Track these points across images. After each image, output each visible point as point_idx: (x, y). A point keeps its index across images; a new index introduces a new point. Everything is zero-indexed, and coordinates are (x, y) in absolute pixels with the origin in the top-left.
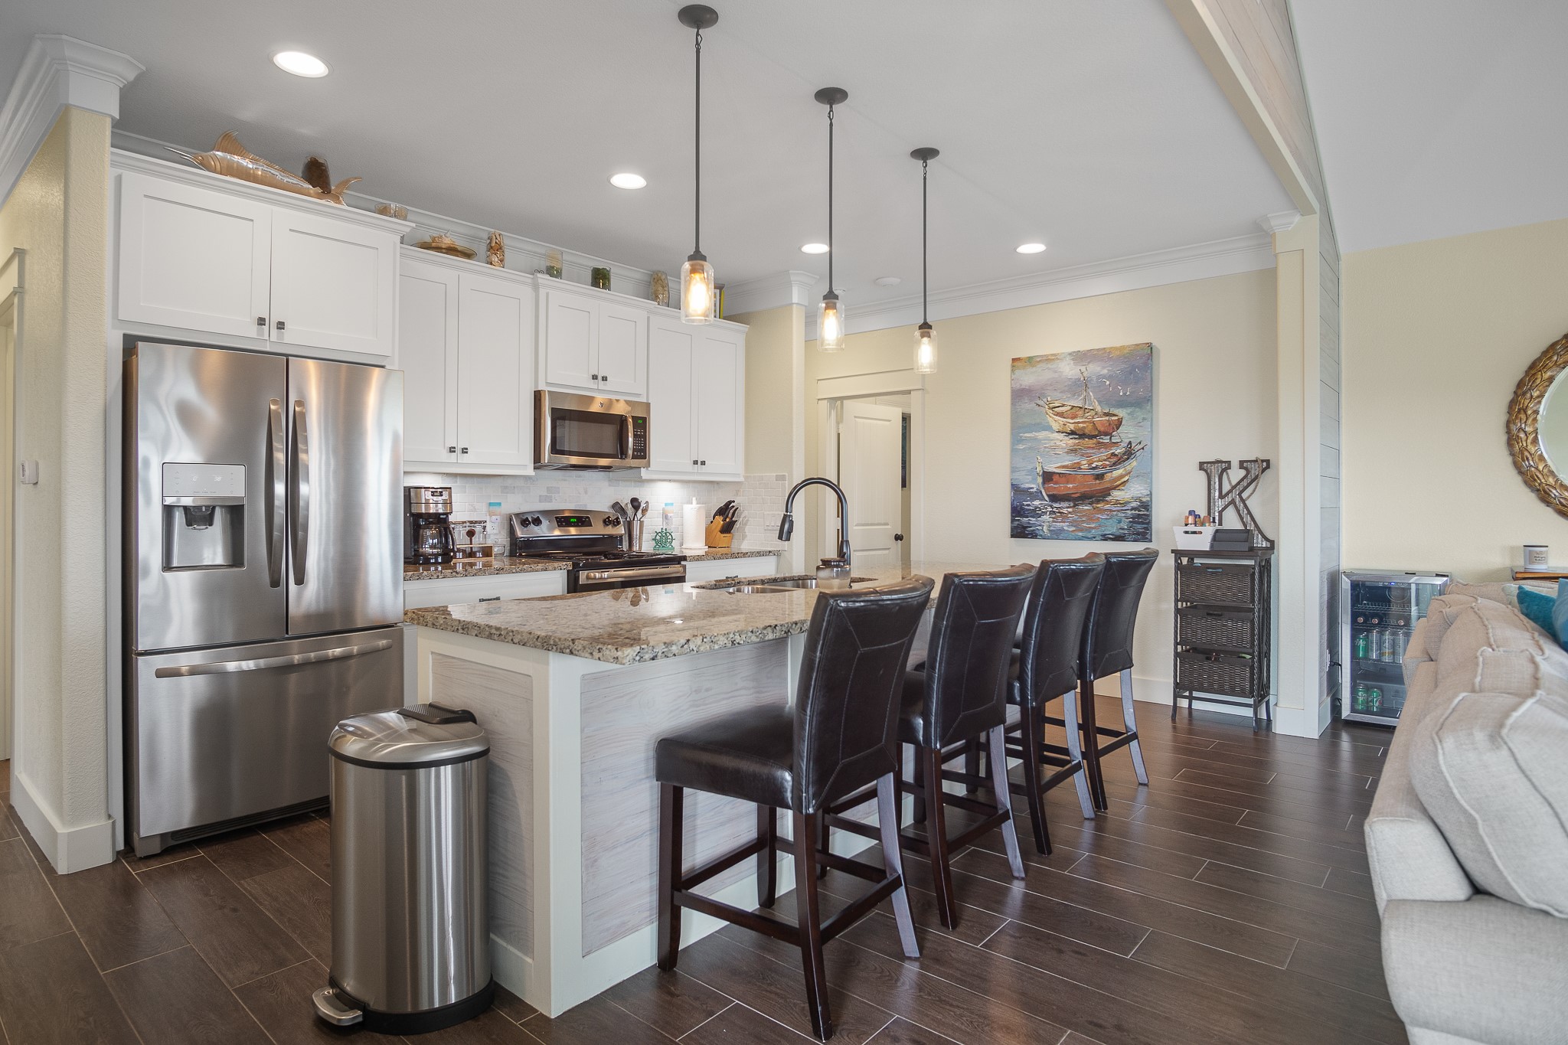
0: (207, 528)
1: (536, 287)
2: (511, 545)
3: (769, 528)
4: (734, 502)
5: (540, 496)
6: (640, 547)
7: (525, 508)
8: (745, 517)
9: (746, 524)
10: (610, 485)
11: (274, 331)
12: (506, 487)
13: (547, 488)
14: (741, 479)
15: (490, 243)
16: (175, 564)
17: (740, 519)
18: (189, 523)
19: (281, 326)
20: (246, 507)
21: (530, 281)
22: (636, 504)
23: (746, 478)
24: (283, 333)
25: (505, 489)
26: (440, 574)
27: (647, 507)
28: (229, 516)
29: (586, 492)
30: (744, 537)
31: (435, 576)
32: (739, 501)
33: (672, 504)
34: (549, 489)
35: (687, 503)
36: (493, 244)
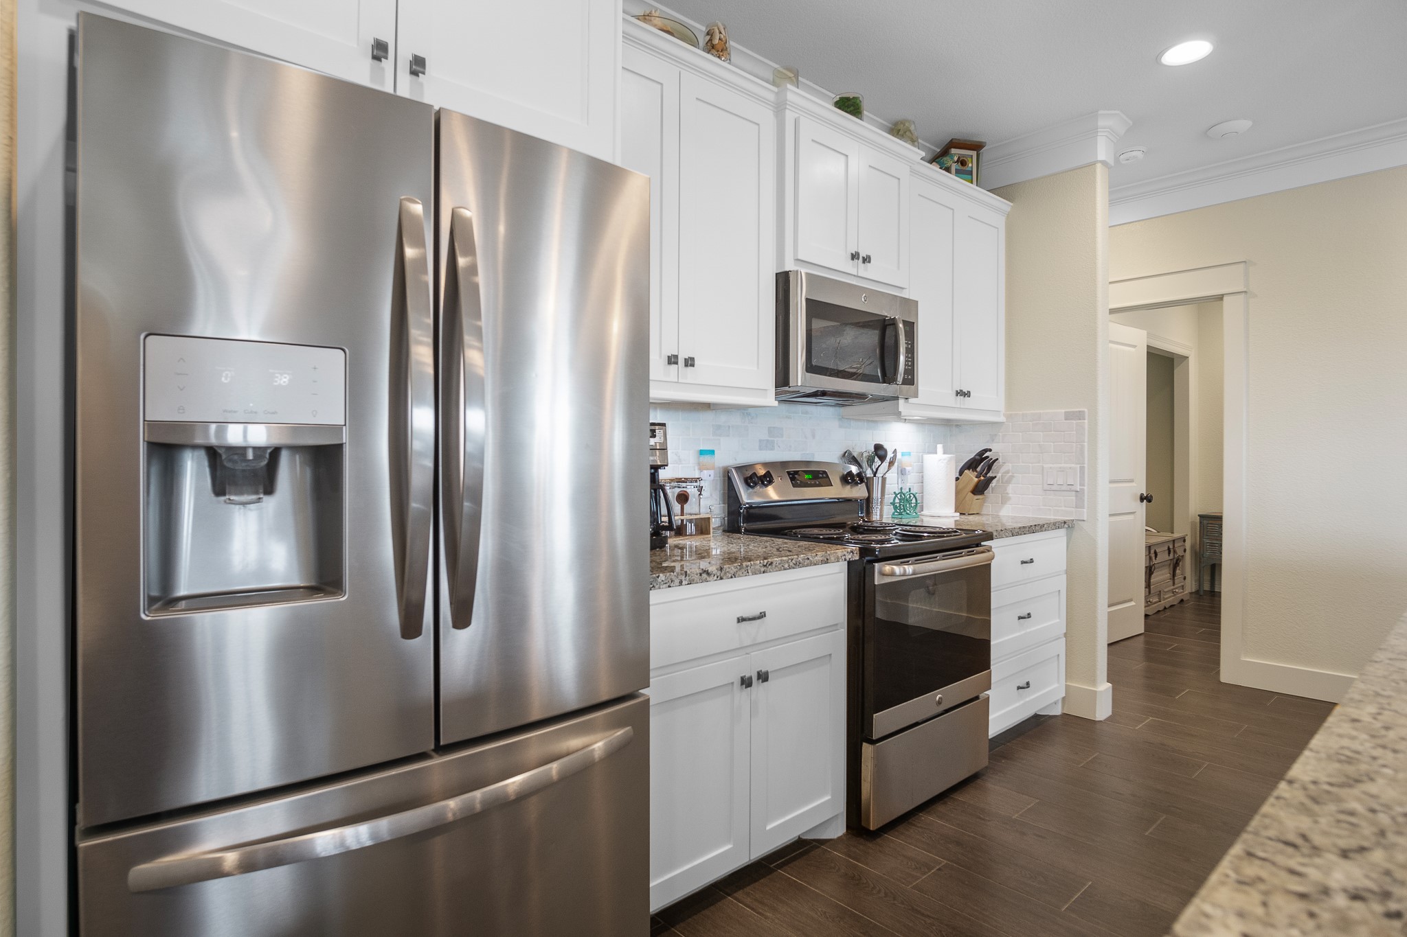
0: (259, 500)
1: (779, 108)
2: (730, 513)
3: (1054, 488)
4: (990, 450)
5: (760, 441)
6: (881, 516)
7: (743, 460)
8: (1007, 472)
9: (1009, 482)
10: (840, 426)
11: (405, 78)
12: (718, 427)
13: (769, 428)
14: (1002, 419)
15: (710, 40)
16: (182, 590)
17: (998, 472)
18: (219, 489)
19: (418, 66)
20: (347, 451)
21: (771, 97)
22: (881, 453)
23: (1009, 417)
24: (421, 85)
25: (718, 430)
26: (683, 577)
27: (895, 456)
28: (308, 473)
29: (814, 436)
30: (1005, 500)
31: (677, 582)
32: (998, 449)
33: (909, 454)
34: (771, 431)
35: (929, 453)
36: (716, 41)
